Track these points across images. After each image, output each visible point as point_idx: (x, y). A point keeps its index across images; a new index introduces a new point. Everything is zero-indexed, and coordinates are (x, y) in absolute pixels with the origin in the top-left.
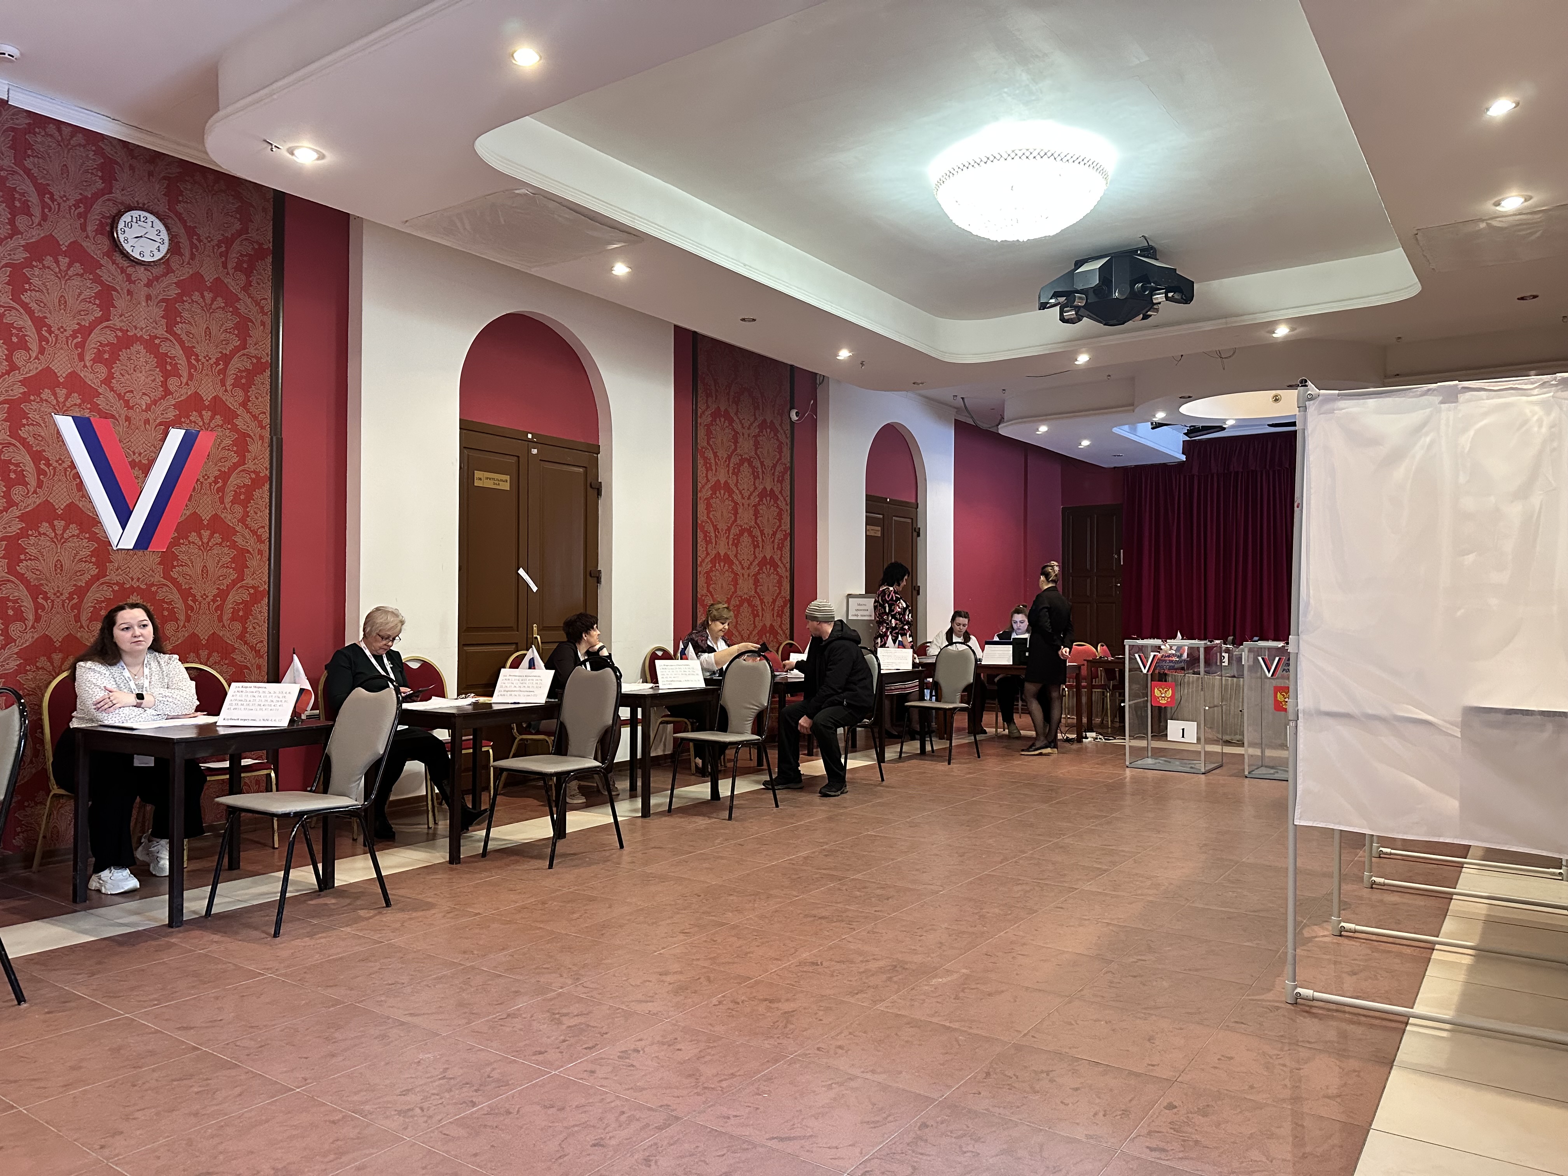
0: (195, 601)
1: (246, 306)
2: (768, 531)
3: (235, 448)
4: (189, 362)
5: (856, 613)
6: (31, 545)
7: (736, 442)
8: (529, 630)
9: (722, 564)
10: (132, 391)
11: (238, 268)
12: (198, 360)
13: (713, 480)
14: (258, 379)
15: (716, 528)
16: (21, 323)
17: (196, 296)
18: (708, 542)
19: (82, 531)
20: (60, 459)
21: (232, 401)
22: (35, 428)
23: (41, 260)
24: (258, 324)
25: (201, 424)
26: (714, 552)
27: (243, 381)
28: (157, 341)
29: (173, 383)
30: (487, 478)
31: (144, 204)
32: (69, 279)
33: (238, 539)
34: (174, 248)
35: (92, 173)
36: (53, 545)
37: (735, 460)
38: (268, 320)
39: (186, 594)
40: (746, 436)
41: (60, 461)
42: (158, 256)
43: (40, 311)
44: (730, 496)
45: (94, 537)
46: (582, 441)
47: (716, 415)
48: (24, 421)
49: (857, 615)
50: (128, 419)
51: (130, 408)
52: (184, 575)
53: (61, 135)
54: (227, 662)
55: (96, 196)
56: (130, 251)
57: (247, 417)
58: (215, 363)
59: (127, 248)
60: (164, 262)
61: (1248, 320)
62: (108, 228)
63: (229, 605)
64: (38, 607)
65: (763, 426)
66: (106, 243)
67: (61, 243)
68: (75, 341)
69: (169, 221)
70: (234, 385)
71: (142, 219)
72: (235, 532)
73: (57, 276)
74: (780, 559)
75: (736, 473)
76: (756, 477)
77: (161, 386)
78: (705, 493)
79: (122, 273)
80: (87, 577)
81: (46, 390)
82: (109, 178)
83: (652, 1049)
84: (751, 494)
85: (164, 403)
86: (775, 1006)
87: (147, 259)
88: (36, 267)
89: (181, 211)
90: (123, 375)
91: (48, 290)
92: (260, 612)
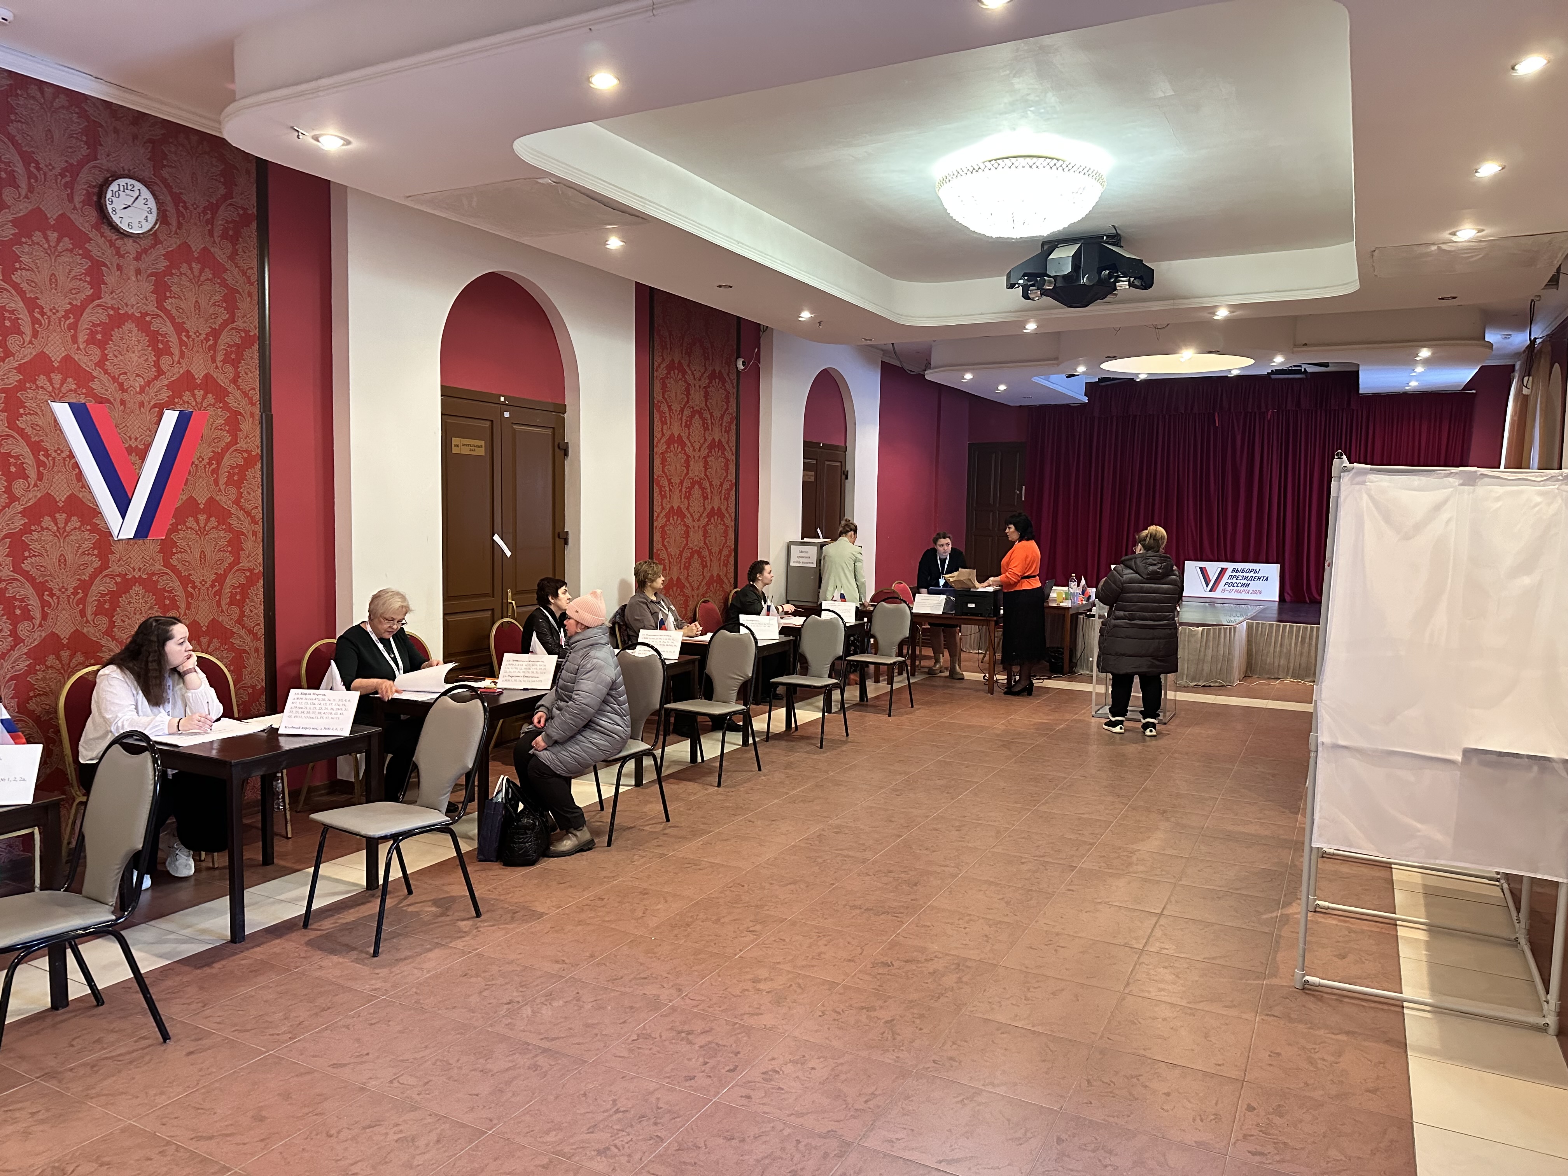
0: (194, 587)
1: (233, 276)
2: (716, 482)
3: (227, 428)
4: (180, 339)
5: (797, 561)
6: (34, 540)
7: (688, 395)
8: (504, 596)
9: (675, 518)
10: (125, 373)
11: (224, 236)
12: (188, 337)
13: (668, 434)
14: (247, 353)
15: (670, 483)
16: (13, 305)
17: (184, 268)
18: (663, 497)
19: (83, 523)
20: (59, 449)
21: (223, 378)
22: (32, 417)
23: (30, 236)
24: (245, 295)
25: (194, 403)
26: (669, 506)
27: (233, 356)
28: (148, 318)
29: (165, 361)
30: (464, 445)
31: (129, 171)
32: (58, 256)
33: (234, 522)
34: (162, 217)
35: (77, 138)
36: (56, 540)
37: (687, 412)
38: (254, 290)
39: (185, 581)
40: (697, 387)
41: (58, 451)
42: (147, 227)
43: (31, 291)
44: (683, 449)
45: (95, 529)
46: (550, 401)
47: (670, 368)
48: (22, 411)
49: (798, 563)
50: (123, 402)
51: (123, 390)
52: (183, 561)
53: (43, 96)
54: (226, 647)
55: (81, 164)
56: (118, 223)
57: (238, 393)
58: (205, 339)
59: (116, 219)
60: (152, 233)
62: (95, 198)
63: (227, 590)
64: (44, 604)
65: (712, 377)
66: (93, 215)
67: (49, 215)
68: (68, 322)
69: (157, 189)
70: (224, 361)
71: (130, 188)
72: (230, 514)
73: (47, 253)
74: (727, 509)
75: (688, 426)
76: (706, 429)
77: (154, 366)
78: (660, 448)
79: (111, 246)
80: (90, 570)
81: (42, 376)
82: (94, 143)
83: (789, 1069)
84: (702, 446)
85: (158, 384)
86: (873, 1014)
87: (136, 231)
88: (25, 243)
89: (167, 176)
90: (116, 357)
91: (38, 268)
92: (257, 594)
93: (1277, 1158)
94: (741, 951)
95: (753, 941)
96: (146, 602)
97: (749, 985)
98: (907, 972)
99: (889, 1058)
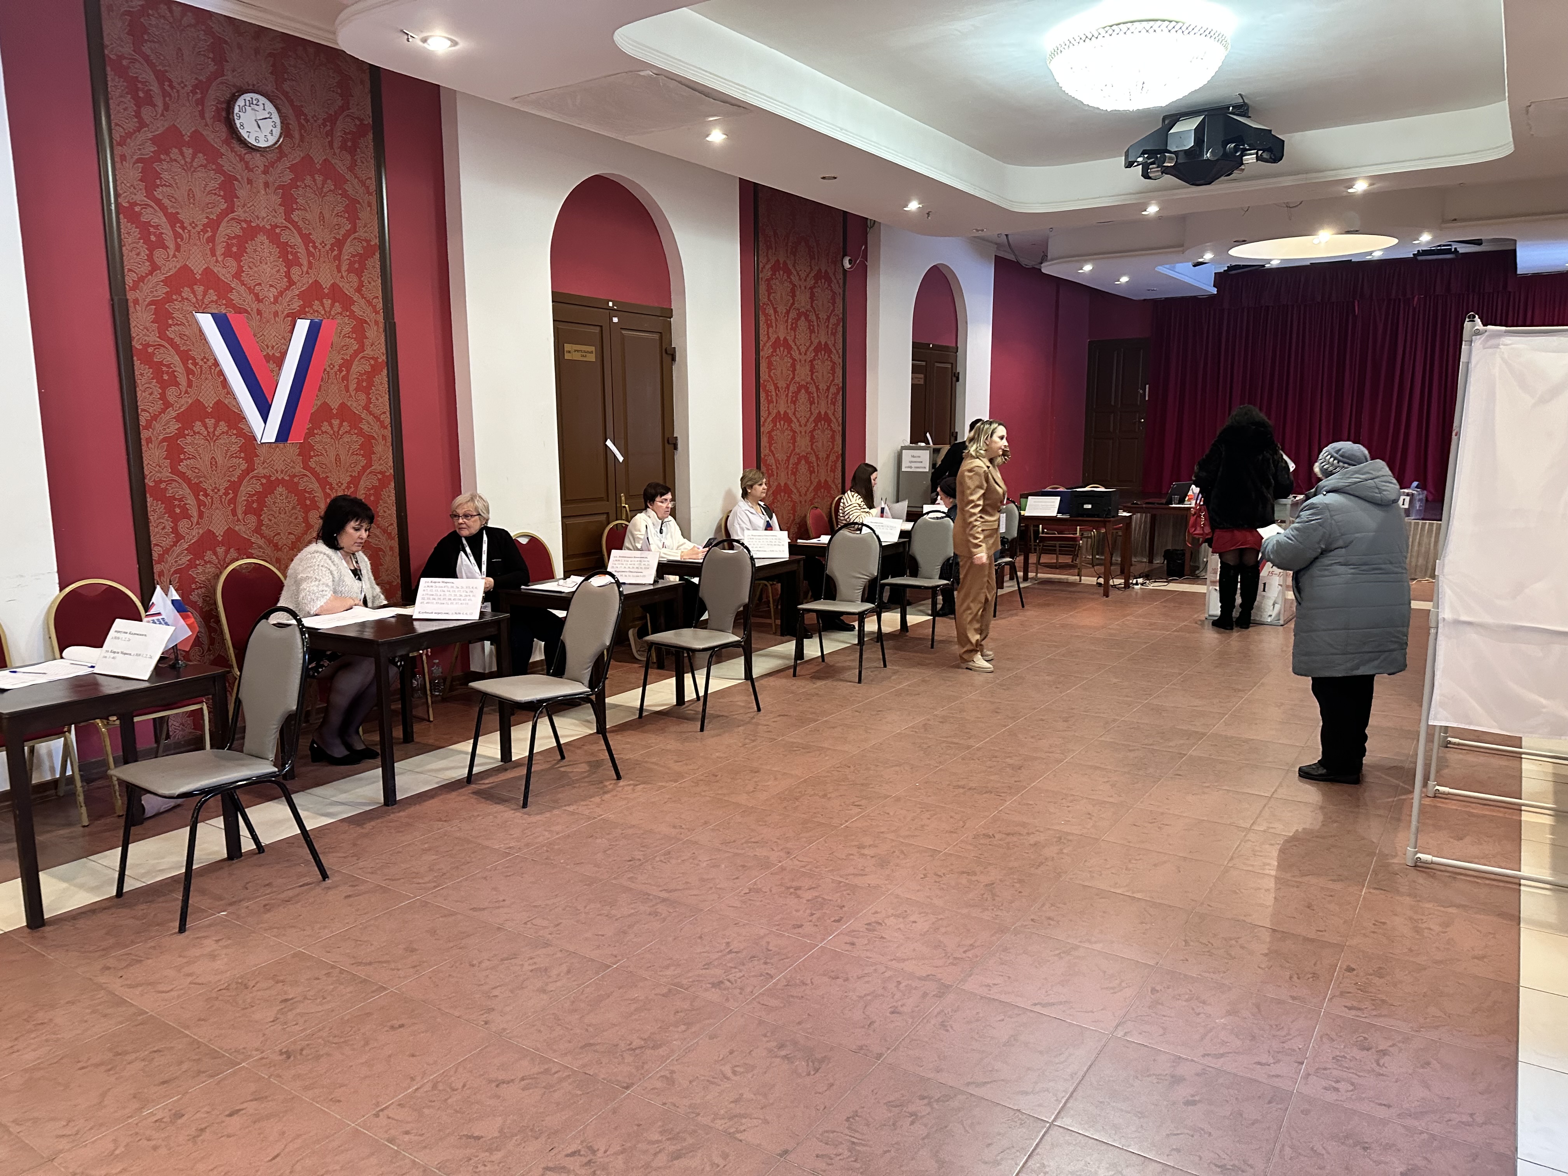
1: (353, 187)
2: (823, 386)
3: (354, 336)
4: (308, 250)
5: (910, 465)
6: (189, 443)
7: (794, 296)
8: (618, 498)
9: (782, 423)
10: (260, 284)
11: (343, 147)
12: (315, 247)
13: (773, 338)
14: (369, 263)
15: (776, 388)
16: (157, 220)
17: (308, 180)
18: (770, 402)
19: (230, 427)
20: (205, 357)
21: (348, 287)
22: (180, 328)
23: (168, 153)
24: (365, 205)
25: (323, 312)
26: (775, 411)
27: (357, 266)
29: (295, 271)
30: (575, 351)
31: (254, 85)
32: (194, 171)
33: (365, 427)
34: (286, 131)
35: (204, 55)
36: (207, 443)
37: (793, 314)
38: (373, 199)
39: (324, 483)
40: (803, 288)
41: (205, 359)
42: (272, 140)
43: (172, 207)
44: (789, 352)
45: (241, 433)
46: (656, 305)
47: (775, 269)
48: (170, 321)
49: (911, 467)
50: (259, 312)
51: (259, 300)
52: (321, 464)
53: (173, 15)
55: (210, 81)
56: (246, 137)
57: (362, 302)
58: (330, 249)
59: (244, 133)
60: (278, 146)
61: (1329, 176)
62: (224, 114)
64: (200, 504)
65: (817, 277)
66: (223, 130)
67: (184, 133)
68: (206, 236)
69: (278, 102)
70: (349, 271)
71: (255, 102)
72: (361, 419)
73: (184, 169)
74: (834, 414)
75: (794, 329)
76: (812, 331)
77: (285, 276)
78: (766, 352)
79: (241, 161)
80: (238, 472)
81: (186, 288)
82: (220, 59)
83: (891, 921)
84: (808, 349)
85: (289, 294)
86: (974, 878)
87: (262, 144)
88: (164, 160)
89: (288, 89)
90: (251, 268)
91: (176, 184)
92: (389, 496)
93: (1374, 1013)
94: (846, 821)
95: (859, 813)
96: (289, 502)
97: (854, 851)
98: (1008, 843)
99: (987, 916)
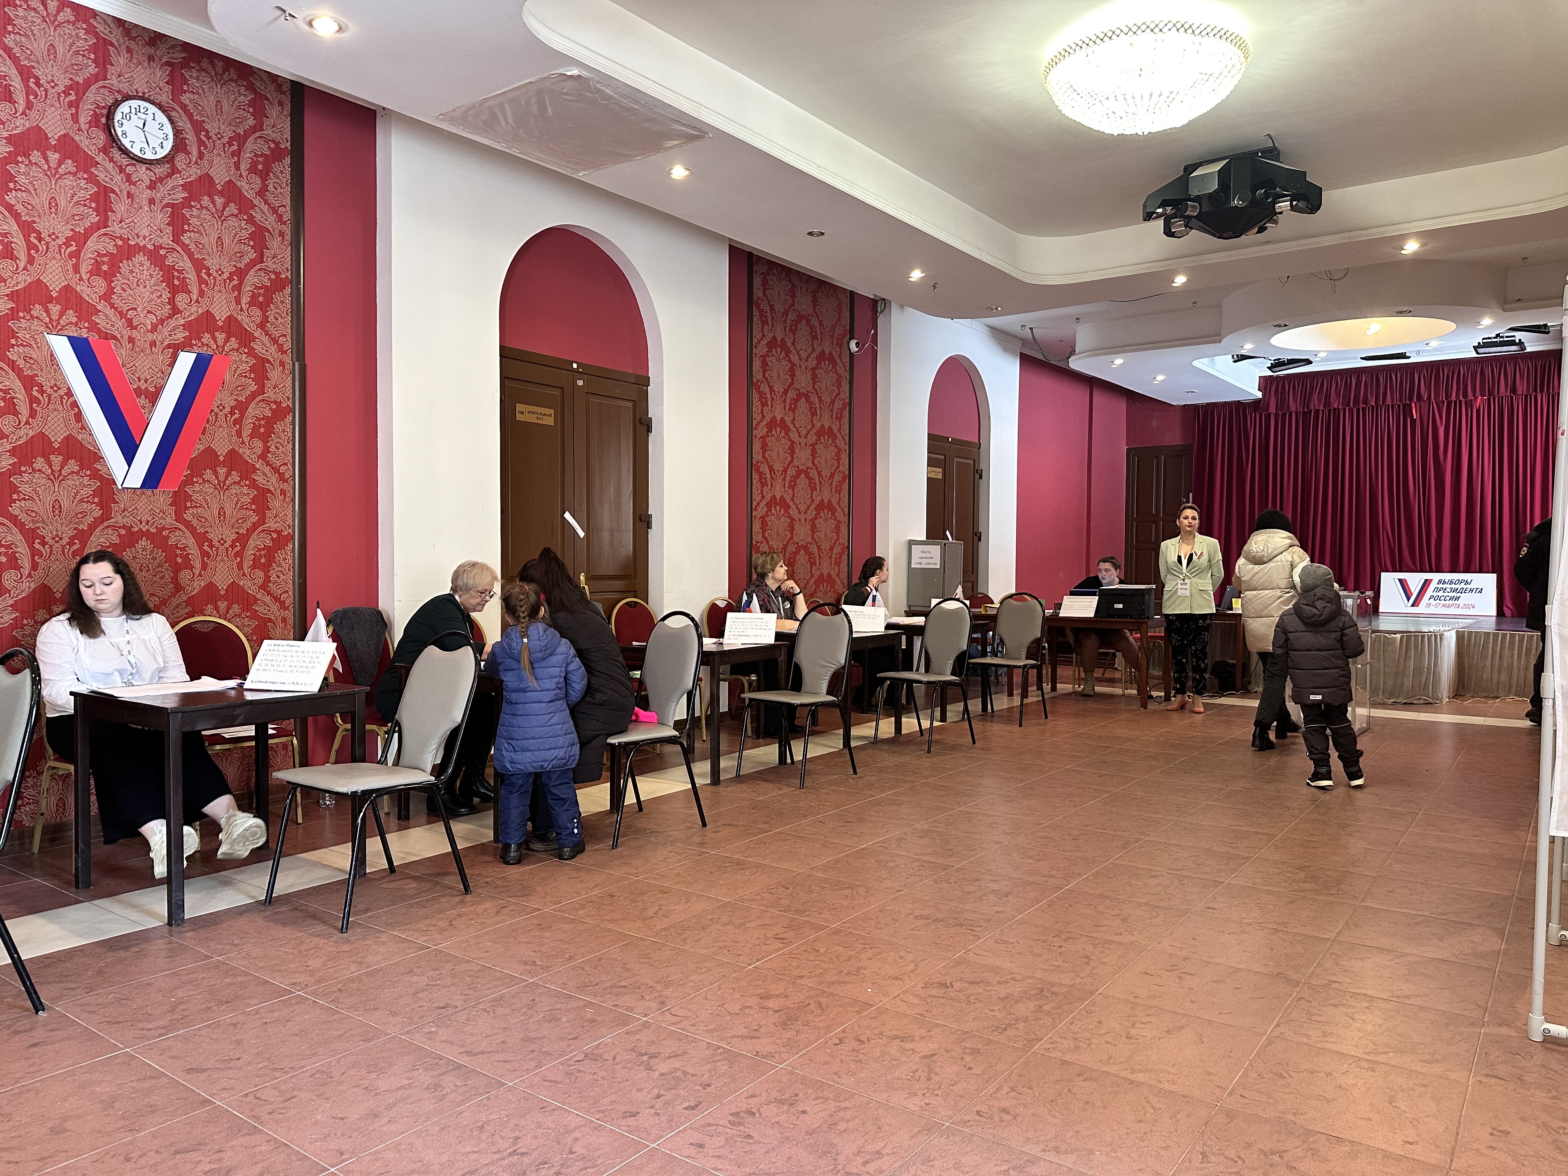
0: (211, 546)
1: (262, 213)
2: (826, 473)
3: (253, 376)
4: (199, 276)
5: (920, 561)
6: (25, 482)
7: (793, 376)
9: (778, 508)
10: (135, 309)
12: (209, 275)
13: (768, 417)
14: (277, 297)
15: (771, 470)
16: (6, 228)
17: (206, 201)
18: (763, 484)
19: (82, 467)
20: (55, 385)
21: (249, 320)
22: (26, 349)
23: (27, 155)
24: (276, 234)
25: (214, 347)
26: (770, 495)
27: (261, 299)
28: (162, 252)
29: (181, 300)
30: (529, 412)
31: (144, 93)
32: (59, 178)
33: (259, 478)
34: (180, 145)
35: (84, 56)
36: (50, 483)
37: (791, 395)
38: (287, 230)
39: (201, 539)
40: (803, 368)
41: (56, 387)
42: (161, 153)
43: (27, 214)
44: (786, 434)
45: (96, 475)
46: (631, 372)
47: (772, 344)
48: (13, 341)
49: (921, 564)
50: (131, 340)
51: (134, 328)
52: (199, 517)
53: (46, 8)
54: (248, 614)
55: (88, 83)
56: (129, 147)
57: (266, 339)
58: (228, 278)
59: (126, 143)
60: (169, 159)
61: (1375, 233)
62: (102, 120)
63: (250, 552)
64: (34, 553)
65: (821, 357)
66: (101, 138)
67: (50, 135)
68: (69, 250)
69: (173, 114)
70: (250, 304)
71: (142, 111)
72: (255, 470)
73: (47, 175)
74: (838, 503)
75: (792, 410)
76: (813, 414)
77: (169, 303)
78: (760, 431)
79: (121, 172)
80: (90, 519)
81: (37, 306)
82: (103, 61)
84: (809, 432)
85: (172, 323)
87: (149, 156)
88: (22, 162)
89: (187, 102)
90: (125, 291)
91: (35, 190)
92: (285, 559)
96: (154, 559)
98: (968, 996)
99: (914, 1104)
